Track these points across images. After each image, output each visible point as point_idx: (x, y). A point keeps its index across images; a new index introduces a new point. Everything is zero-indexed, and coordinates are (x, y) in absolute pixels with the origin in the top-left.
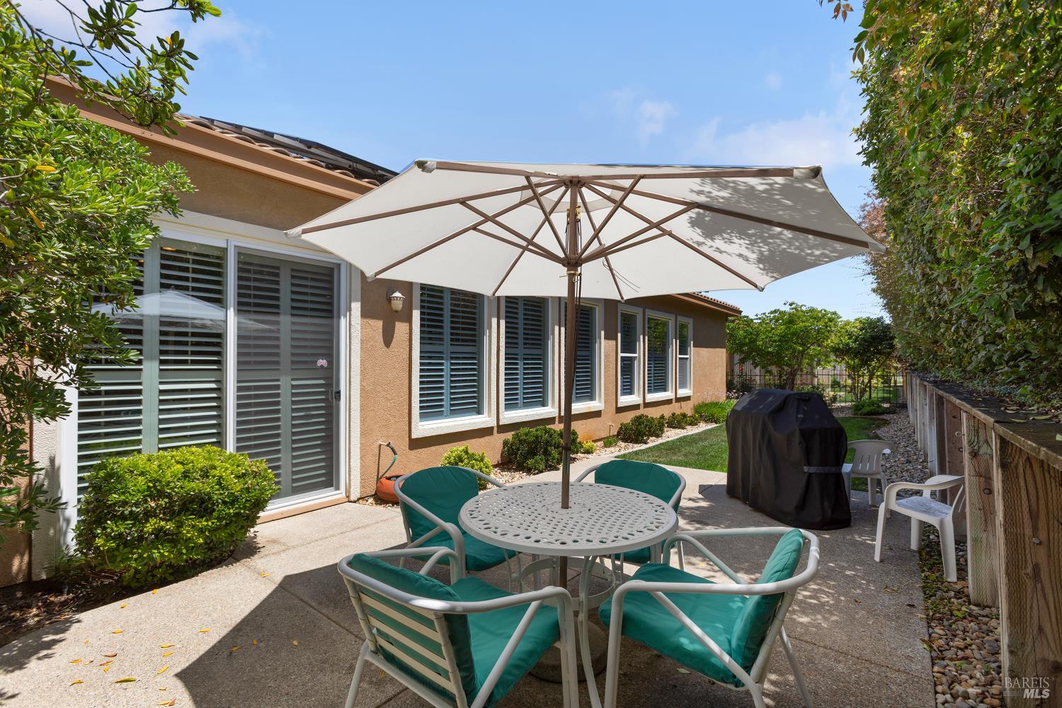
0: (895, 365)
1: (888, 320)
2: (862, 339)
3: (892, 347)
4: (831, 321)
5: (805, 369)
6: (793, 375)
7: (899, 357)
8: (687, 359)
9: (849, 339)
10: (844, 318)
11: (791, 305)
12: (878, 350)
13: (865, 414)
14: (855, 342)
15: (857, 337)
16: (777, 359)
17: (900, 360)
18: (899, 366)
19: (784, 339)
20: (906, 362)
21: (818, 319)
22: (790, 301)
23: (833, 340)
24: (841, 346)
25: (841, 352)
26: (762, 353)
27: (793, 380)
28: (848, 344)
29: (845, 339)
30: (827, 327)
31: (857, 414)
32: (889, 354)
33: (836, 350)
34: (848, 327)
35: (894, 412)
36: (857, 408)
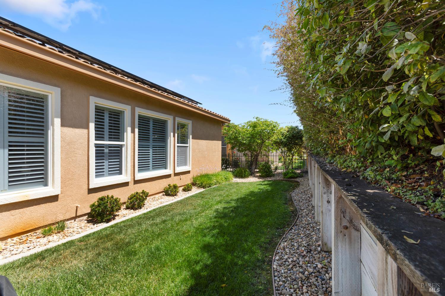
0: (303, 151)
1: (301, 128)
2: (288, 137)
3: (302, 141)
4: (274, 127)
5: (264, 152)
6: (257, 156)
7: (305, 147)
8: (187, 146)
9: (282, 136)
10: (281, 126)
11: (257, 118)
12: (295, 142)
13: (289, 178)
14: (285, 138)
15: (286, 136)
16: (248, 147)
17: (305, 148)
18: (305, 151)
19: (253, 137)
20: (308, 149)
21: (268, 126)
22: (256, 117)
23: (274, 138)
24: (278, 140)
25: (278, 144)
26: (241, 144)
27: (257, 159)
28: (281, 139)
29: (280, 137)
30: (273, 131)
31: (284, 178)
32: (301, 145)
33: (276, 143)
34: (282, 130)
35: (302, 176)
36: (285, 174)
